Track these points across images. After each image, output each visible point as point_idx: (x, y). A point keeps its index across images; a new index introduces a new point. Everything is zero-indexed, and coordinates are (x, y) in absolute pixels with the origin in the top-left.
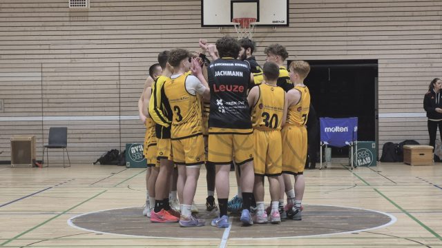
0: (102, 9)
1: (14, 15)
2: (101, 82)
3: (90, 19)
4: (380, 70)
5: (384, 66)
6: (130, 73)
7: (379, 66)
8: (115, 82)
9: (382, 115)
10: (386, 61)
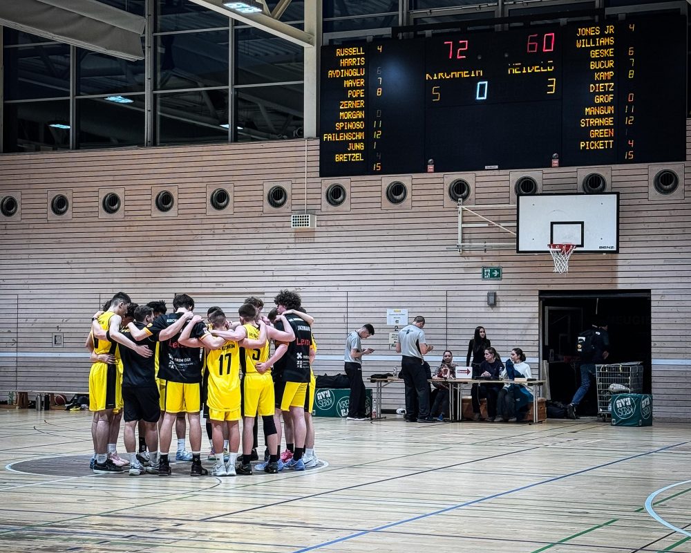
0: (330, 229)
1: (237, 236)
2: (327, 315)
3: (316, 240)
4: (653, 304)
5: (658, 298)
6: (359, 305)
7: (653, 298)
8: (342, 315)
9: (654, 362)
10: (660, 292)
